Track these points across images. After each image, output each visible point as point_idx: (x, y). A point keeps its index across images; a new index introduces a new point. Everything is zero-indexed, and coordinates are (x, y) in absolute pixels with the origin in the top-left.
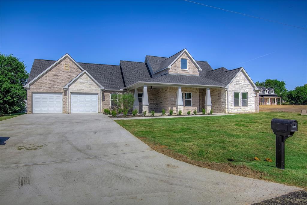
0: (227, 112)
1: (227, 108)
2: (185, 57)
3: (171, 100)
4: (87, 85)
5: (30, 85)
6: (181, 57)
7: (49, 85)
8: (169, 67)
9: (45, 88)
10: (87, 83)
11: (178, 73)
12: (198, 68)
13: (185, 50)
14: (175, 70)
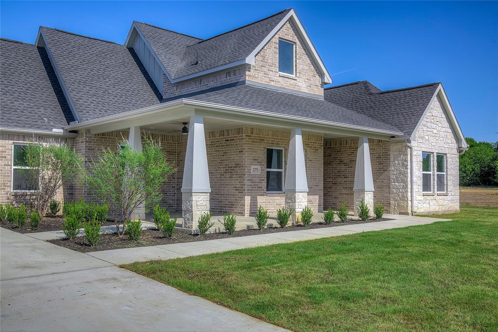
0: (410, 212)
1: (409, 198)
2: (288, 34)
3: (252, 173)
6: (280, 34)
8: (250, 59)
11: (272, 83)
12: (321, 75)
13: (292, 13)
14: (261, 74)
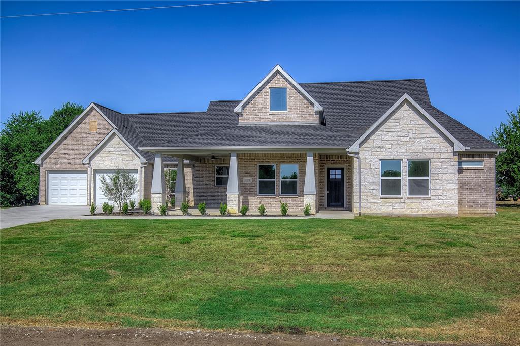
0: (356, 212)
1: (357, 200)
4: (120, 156)
5: (43, 160)
6: (270, 84)
7: (68, 158)
8: (237, 110)
9: (63, 164)
10: (119, 153)
11: (262, 120)
